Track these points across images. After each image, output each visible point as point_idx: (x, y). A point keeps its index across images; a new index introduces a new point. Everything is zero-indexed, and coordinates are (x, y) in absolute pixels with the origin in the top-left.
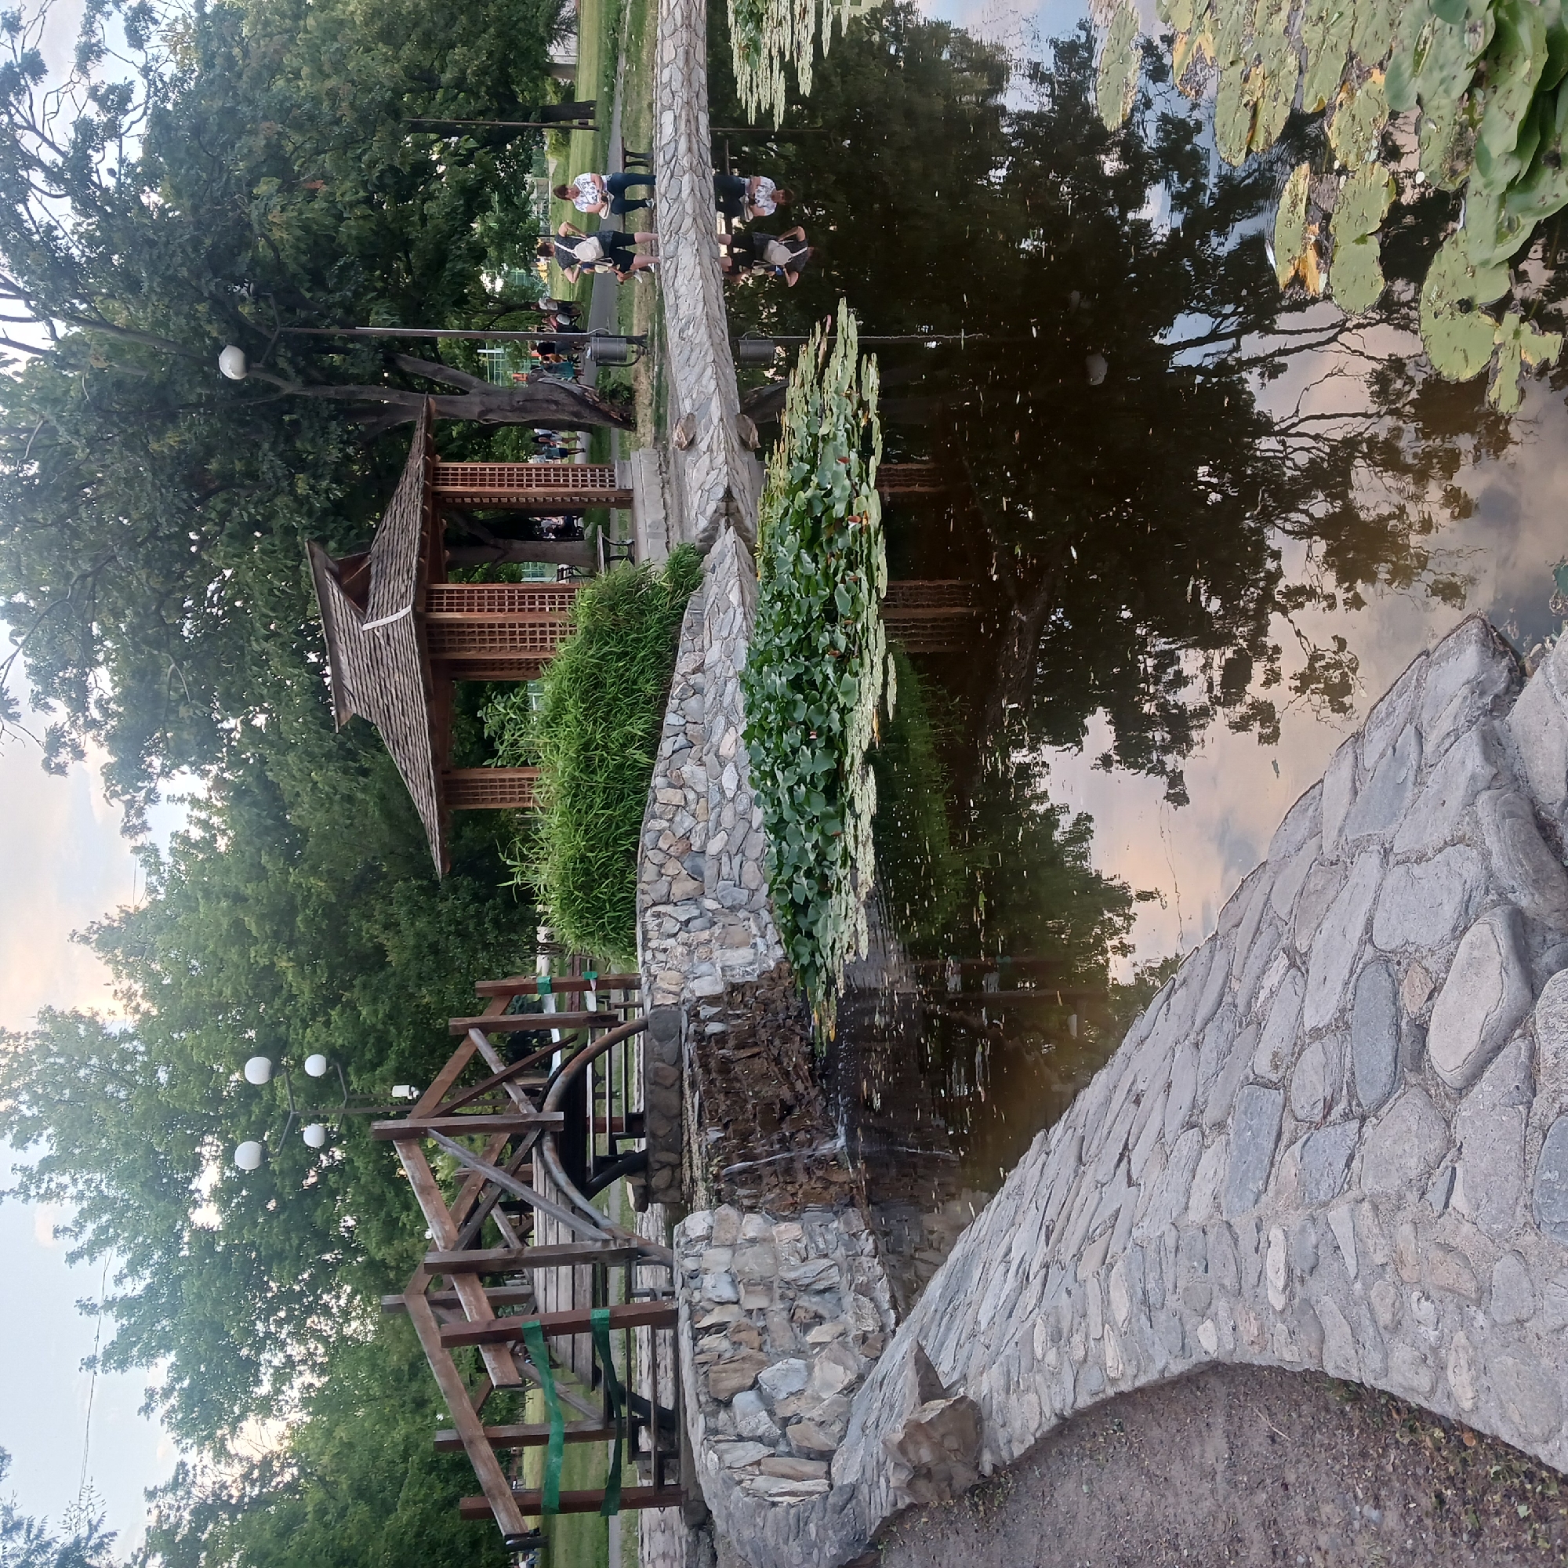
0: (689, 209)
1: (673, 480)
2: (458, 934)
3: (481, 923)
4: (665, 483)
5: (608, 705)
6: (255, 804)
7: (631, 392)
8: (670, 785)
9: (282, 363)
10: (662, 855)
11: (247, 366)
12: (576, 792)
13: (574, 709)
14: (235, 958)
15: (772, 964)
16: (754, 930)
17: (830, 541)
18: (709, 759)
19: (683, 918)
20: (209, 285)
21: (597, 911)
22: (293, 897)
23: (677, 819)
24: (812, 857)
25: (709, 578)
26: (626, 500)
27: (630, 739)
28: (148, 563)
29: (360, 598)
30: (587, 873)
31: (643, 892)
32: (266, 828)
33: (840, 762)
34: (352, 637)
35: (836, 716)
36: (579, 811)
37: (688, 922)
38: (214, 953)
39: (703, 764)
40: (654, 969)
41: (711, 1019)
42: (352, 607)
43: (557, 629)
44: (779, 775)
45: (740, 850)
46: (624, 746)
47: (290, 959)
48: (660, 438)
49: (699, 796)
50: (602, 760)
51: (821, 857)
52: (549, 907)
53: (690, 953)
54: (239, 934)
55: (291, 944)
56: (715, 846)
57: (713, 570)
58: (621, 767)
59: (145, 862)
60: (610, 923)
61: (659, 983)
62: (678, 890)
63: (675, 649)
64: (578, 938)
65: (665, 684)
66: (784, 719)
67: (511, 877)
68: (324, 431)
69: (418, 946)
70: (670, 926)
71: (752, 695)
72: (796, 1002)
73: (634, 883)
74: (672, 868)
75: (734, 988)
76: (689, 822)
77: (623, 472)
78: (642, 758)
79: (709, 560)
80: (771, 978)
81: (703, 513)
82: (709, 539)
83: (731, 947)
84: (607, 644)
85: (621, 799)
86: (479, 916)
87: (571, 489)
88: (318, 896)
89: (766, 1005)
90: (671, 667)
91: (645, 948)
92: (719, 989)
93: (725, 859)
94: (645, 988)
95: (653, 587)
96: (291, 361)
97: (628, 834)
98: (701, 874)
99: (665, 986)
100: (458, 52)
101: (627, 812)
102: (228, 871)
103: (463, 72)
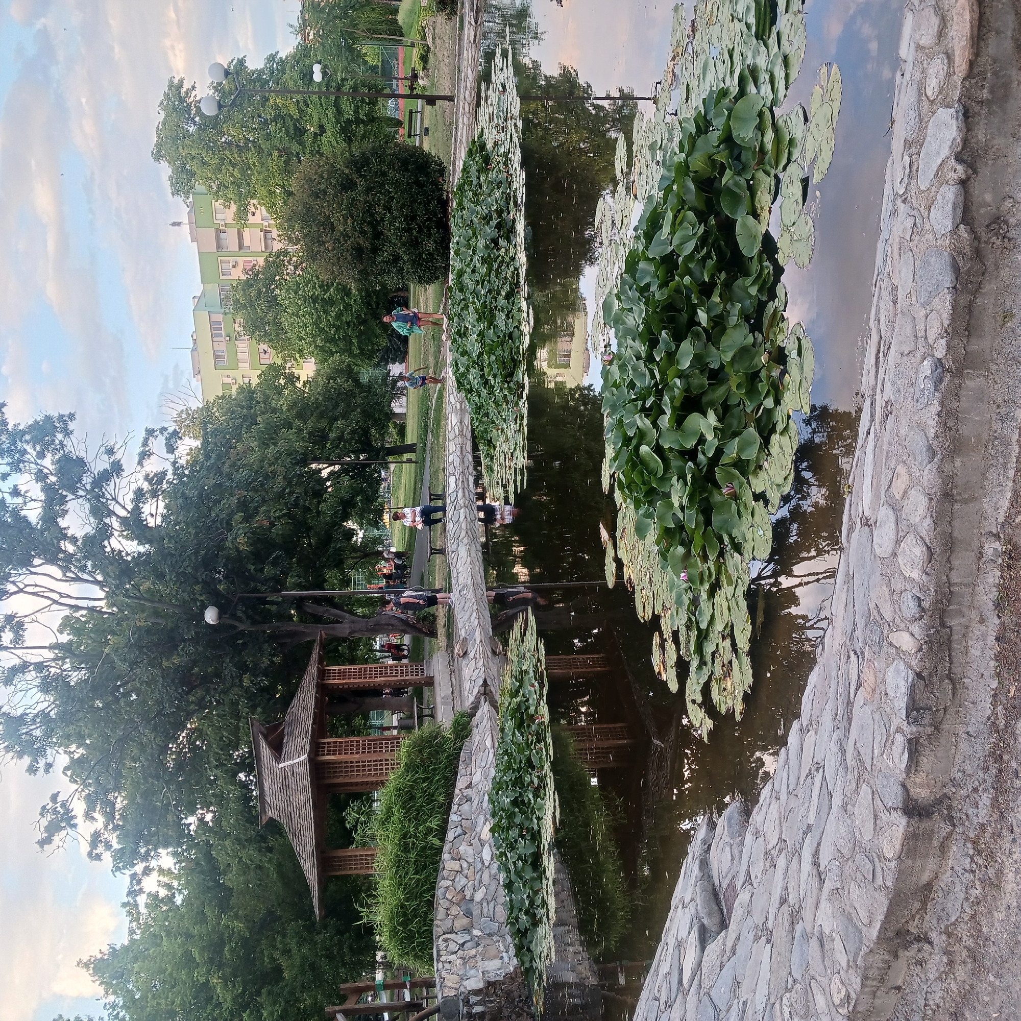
0: (464, 526)
1: (456, 671)
2: (327, 956)
3: (341, 949)
4: (452, 671)
5: (417, 810)
6: (202, 872)
7: (434, 617)
8: (453, 859)
9: (239, 614)
10: (448, 903)
11: (220, 616)
12: (399, 864)
13: (397, 815)
14: (184, 977)
15: (512, 969)
16: (502, 948)
17: (529, 726)
18: (475, 842)
19: (461, 942)
20: (202, 575)
21: (410, 938)
22: (223, 934)
23: (457, 879)
24: (527, 903)
25: (475, 731)
26: (430, 682)
27: (429, 831)
28: (155, 729)
29: (277, 748)
30: (405, 915)
31: (437, 926)
32: (209, 888)
33: (538, 847)
34: (272, 771)
35: (535, 821)
36: (400, 876)
37: (463, 944)
38: (171, 975)
39: (472, 845)
40: (444, 974)
41: (476, 1004)
42: (272, 753)
43: (389, 762)
44: (508, 854)
45: (494, 899)
46: (427, 835)
47: (219, 978)
48: (450, 646)
49: (470, 865)
50: (414, 844)
51: (532, 903)
52: (382, 938)
53: (465, 964)
54: (188, 961)
55: (220, 967)
56: (479, 896)
57: (477, 727)
58: (424, 848)
59: (129, 913)
60: (418, 946)
61: (447, 983)
62: (458, 924)
63: (456, 774)
64: (400, 956)
65: (450, 797)
66: (509, 823)
67: (361, 918)
68: (261, 650)
69: (302, 965)
70: (453, 947)
71: (494, 806)
72: (525, 992)
73: (432, 920)
74: (454, 911)
75: (489, 984)
76: (463, 881)
77: (428, 667)
78: (436, 841)
79: (476, 720)
80: (511, 977)
81: (471, 693)
82: (475, 708)
83: (488, 959)
84: (417, 772)
85: (424, 867)
86: (340, 944)
87: (399, 678)
88: (239, 933)
89: (508, 994)
90: (454, 785)
91: (438, 961)
92: (481, 985)
93: (485, 904)
94: (438, 986)
95: (444, 737)
96: (244, 612)
97: (429, 890)
98: (471, 914)
99: (450, 984)
100: (339, 423)
101: (429, 876)
102: (183, 917)
103: (343, 433)
